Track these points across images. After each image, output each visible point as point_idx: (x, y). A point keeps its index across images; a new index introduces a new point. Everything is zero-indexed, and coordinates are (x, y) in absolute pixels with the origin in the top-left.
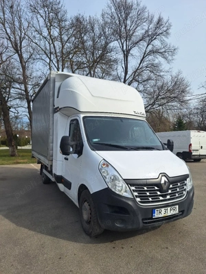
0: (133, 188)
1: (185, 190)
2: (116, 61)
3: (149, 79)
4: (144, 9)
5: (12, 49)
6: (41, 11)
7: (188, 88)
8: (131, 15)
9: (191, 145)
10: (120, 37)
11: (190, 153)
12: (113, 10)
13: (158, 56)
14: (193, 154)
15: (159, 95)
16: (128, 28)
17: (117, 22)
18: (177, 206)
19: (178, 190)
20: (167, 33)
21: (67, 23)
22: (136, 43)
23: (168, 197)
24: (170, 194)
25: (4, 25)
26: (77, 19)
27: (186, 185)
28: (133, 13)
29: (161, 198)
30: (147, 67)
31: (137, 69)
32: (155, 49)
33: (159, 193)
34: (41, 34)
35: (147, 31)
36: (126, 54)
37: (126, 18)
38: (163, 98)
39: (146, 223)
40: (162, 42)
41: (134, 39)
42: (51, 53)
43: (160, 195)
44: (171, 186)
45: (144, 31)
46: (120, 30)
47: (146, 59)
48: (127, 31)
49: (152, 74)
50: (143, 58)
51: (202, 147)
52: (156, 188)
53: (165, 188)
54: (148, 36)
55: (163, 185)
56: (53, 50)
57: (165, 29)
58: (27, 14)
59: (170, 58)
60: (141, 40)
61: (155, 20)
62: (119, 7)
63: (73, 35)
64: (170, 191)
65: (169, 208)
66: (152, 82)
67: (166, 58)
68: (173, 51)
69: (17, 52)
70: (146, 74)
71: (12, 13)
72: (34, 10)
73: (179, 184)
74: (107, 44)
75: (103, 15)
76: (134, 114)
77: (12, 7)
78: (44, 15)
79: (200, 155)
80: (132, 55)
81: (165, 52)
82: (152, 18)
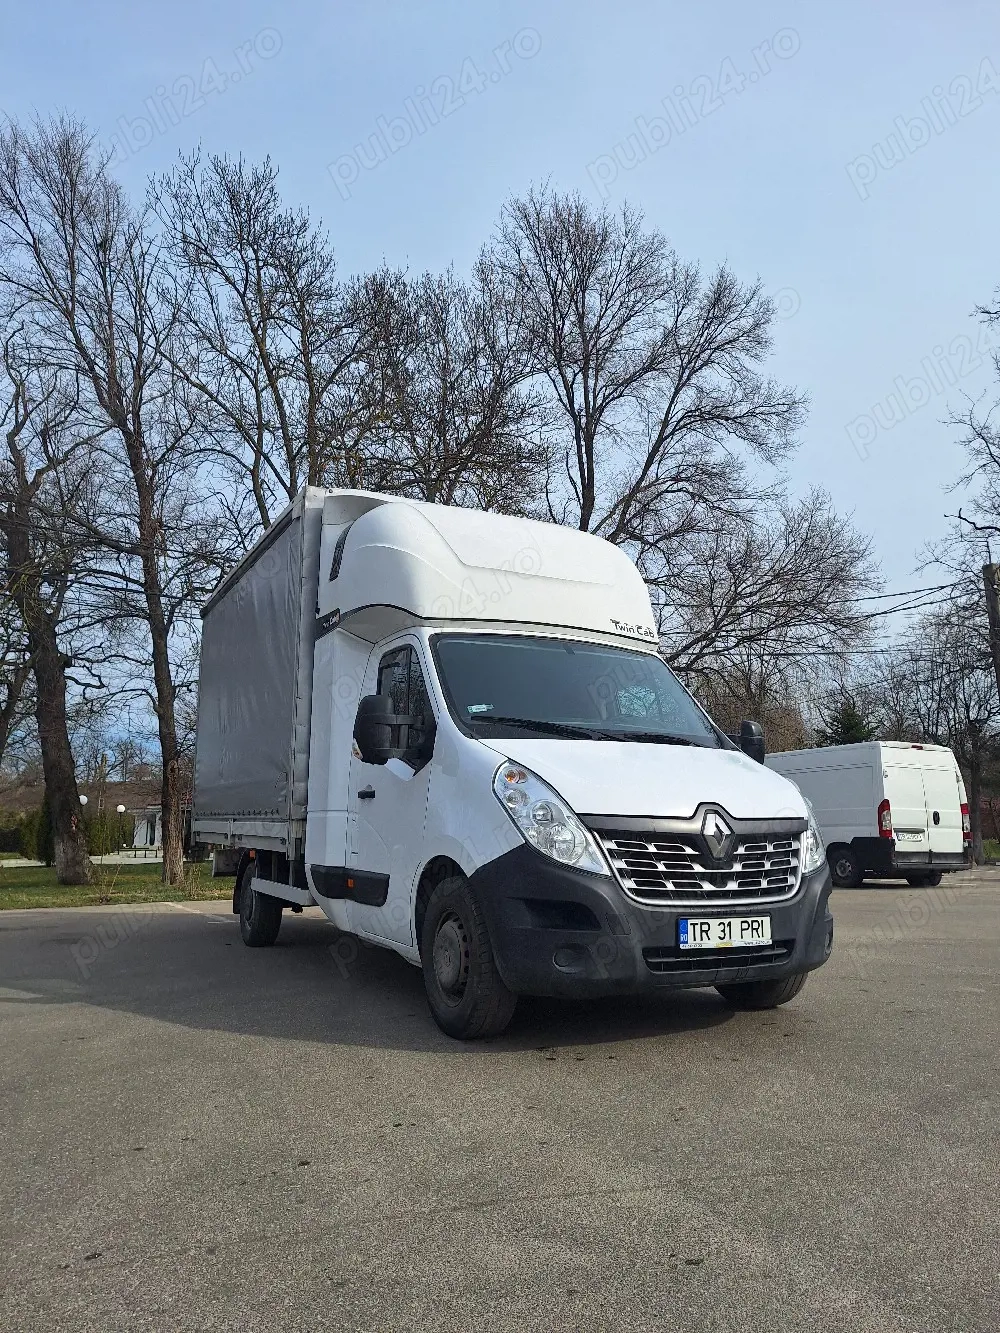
0: (612, 845)
1: (794, 870)
2: (541, 456)
3: (688, 526)
4: (653, 250)
5: (98, 411)
6: (227, 262)
7: (861, 566)
8: (600, 271)
9: (885, 805)
10: (559, 357)
11: (884, 841)
12: (527, 253)
13: (722, 433)
14: (900, 847)
15: (738, 596)
16: (591, 321)
17: (545, 297)
18: (767, 920)
19: (768, 866)
20: (754, 338)
21: (336, 304)
22: (628, 382)
23: (732, 886)
24: (738, 875)
25: (69, 314)
26: (377, 289)
27: (796, 853)
28: (611, 264)
29: (707, 887)
30: (676, 479)
31: (636, 489)
32: (707, 405)
33: (698, 868)
34: (223, 351)
35: (671, 334)
36: (586, 425)
37: (582, 285)
38: (753, 609)
39: (657, 966)
40: (738, 374)
41: (616, 365)
42: (261, 426)
43: (703, 876)
44: (741, 850)
45: (658, 334)
46: (558, 332)
47: (673, 445)
48: (588, 335)
49: (700, 508)
50: (661, 440)
51: (936, 818)
52: (689, 851)
53: (718, 850)
54: (678, 350)
55: (713, 843)
56: (271, 415)
57: (746, 323)
58: (168, 273)
59: (774, 439)
60: (645, 370)
61: (705, 287)
62: (550, 242)
63: (357, 354)
64: (737, 867)
65: (736, 922)
66: (704, 541)
67: (756, 441)
68: (787, 411)
69: (120, 423)
70: (672, 508)
71: (102, 266)
72: (198, 256)
73: (769, 848)
74: (501, 385)
75: (483, 273)
76: (612, 628)
77: (103, 246)
78: (237, 276)
79: (930, 854)
80: (611, 430)
81: (752, 414)
82: (691, 280)
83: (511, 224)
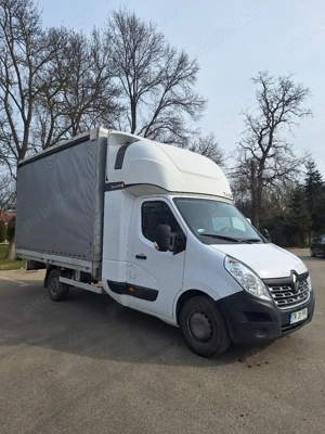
0: (271, 289)
1: (308, 290)
13: (180, 109)
23: (299, 299)
24: (300, 294)
29: (294, 300)
32: (176, 99)
33: (292, 294)
35: (165, 70)
40: (186, 89)
43: (293, 297)
45: (159, 69)
47: (162, 111)
48: (136, 66)
50: (160, 108)
52: (289, 288)
53: (296, 287)
54: (168, 78)
55: (296, 285)
57: (190, 71)
59: (197, 113)
61: (177, 57)
64: (299, 292)
65: (301, 312)
67: (191, 113)
68: (201, 104)
70: (163, 133)
75: (95, 35)
76: (224, 196)
78: (3, 19)
80: (143, 101)
81: (190, 104)
82: (174, 52)
83: (112, 19)
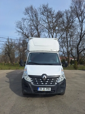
1: (56, 82)
18: (50, 88)
23: (46, 84)
25: (33, 21)
27: (57, 80)
29: (42, 84)
33: (41, 81)
43: (42, 82)
44: (48, 80)
52: (41, 79)
53: (44, 80)
64: (47, 82)
73: (53, 79)
